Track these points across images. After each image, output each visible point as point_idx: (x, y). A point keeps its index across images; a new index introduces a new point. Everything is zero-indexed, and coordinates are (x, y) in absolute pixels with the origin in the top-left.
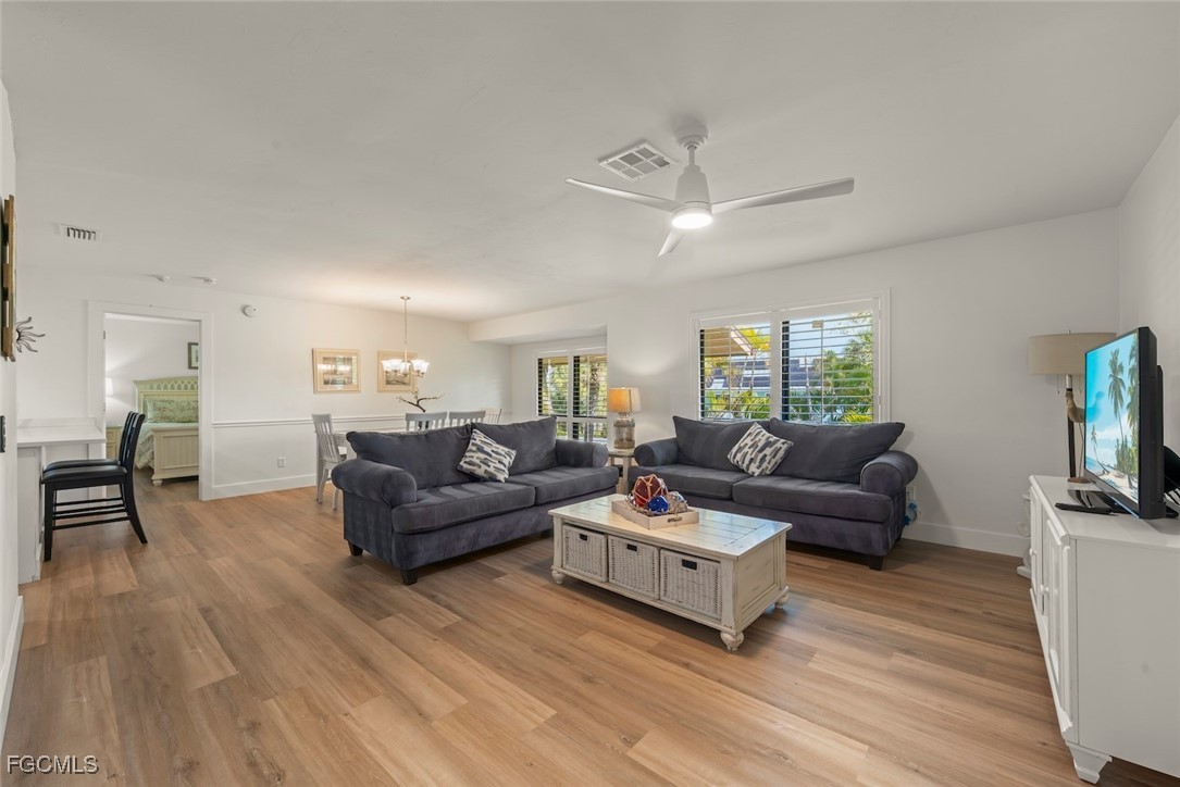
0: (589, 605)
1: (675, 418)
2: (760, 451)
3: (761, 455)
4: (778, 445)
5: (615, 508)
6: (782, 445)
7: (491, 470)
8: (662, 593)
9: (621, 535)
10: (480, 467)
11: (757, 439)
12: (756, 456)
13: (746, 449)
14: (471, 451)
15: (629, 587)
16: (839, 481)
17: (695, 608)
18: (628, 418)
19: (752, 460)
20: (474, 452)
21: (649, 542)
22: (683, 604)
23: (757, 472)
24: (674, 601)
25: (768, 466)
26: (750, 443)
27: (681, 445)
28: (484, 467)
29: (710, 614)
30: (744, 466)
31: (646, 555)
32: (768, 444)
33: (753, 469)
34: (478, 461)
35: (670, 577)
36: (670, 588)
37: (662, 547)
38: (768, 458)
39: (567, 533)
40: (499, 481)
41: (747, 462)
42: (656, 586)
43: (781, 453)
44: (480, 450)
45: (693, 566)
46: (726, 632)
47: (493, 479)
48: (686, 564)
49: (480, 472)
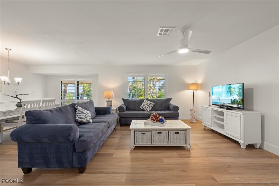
0: (150, 152)
1: (122, 99)
2: (149, 105)
3: (149, 106)
4: (152, 104)
5: (145, 124)
6: (153, 104)
7: (88, 119)
8: (169, 142)
9: (155, 130)
10: (84, 119)
11: (147, 103)
12: (148, 107)
13: (145, 105)
14: (79, 113)
15: (159, 144)
16: (164, 110)
17: (179, 143)
18: (111, 100)
19: (147, 108)
20: (80, 114)
21: (164, 130)
22: (176, 143)
23: (149, 110)
24: (173, 143)
25: (150, 109)
26: (146, 104)
27: (127, 106)
28: (86, 119)
29: (183, 143)
30: (145, 109)
31: (164, 134)
32: (150, 104)
33: (148, 109)
34: (83, 117)
35: (171, 138)
36: (171, 140)
37: (169, 131)
38: (150, 107)
39: (136, 134)
40: (91, 123)
41: (146, 108)
42: (168, 141)
43: (153, 105)
44: (82, 113)
45: (178, 133)
46: (188, 146)
47: (89, 122)
48: (176, 133)
49: (84, 121)
